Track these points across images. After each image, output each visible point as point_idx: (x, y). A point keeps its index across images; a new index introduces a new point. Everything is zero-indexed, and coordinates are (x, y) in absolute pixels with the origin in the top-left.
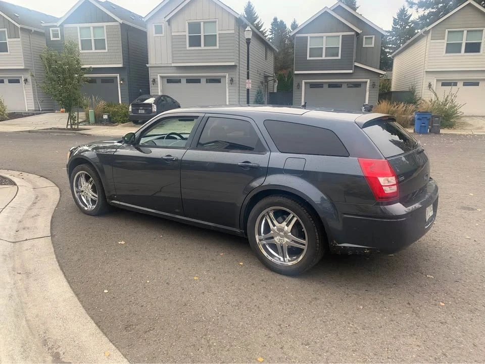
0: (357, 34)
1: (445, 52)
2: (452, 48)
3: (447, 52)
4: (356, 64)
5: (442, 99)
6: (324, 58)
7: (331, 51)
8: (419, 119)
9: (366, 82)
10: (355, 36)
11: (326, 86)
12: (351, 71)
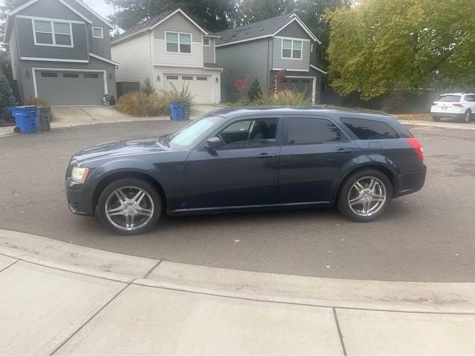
0: (88, 24)
1: (166, 51)
2: (171, 47)
3: (168, 50)
4: (91, 54)
5: (180, 91)
6: (54, 44)
7: (62, 39)
8: (175, 108)
9: (103, 73)
10: (86, 25)
11: (60, 76)
12: (87, 61)
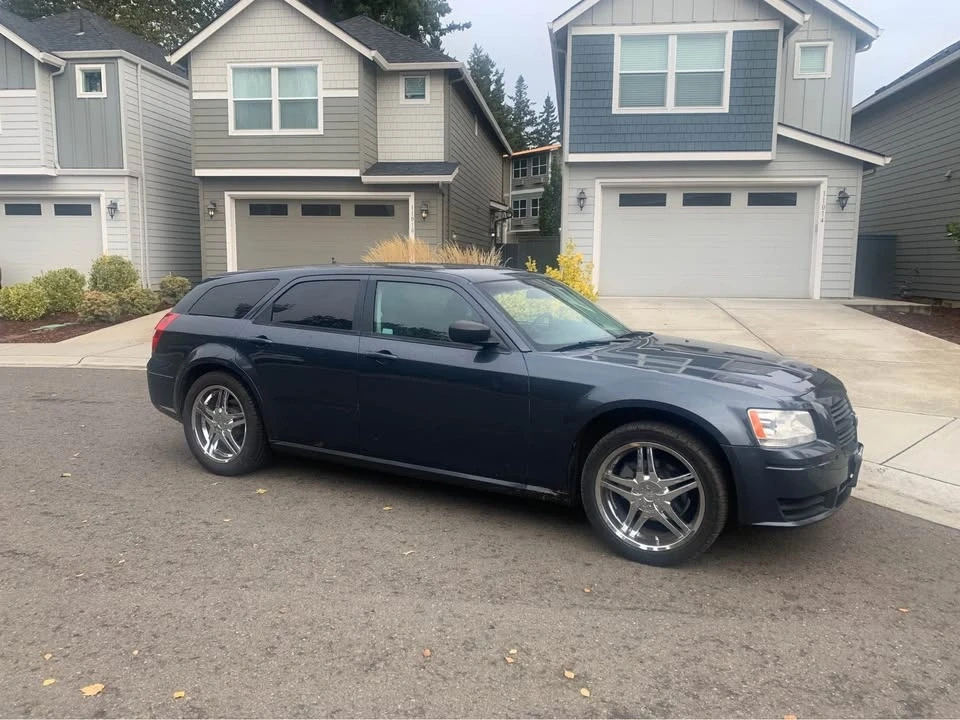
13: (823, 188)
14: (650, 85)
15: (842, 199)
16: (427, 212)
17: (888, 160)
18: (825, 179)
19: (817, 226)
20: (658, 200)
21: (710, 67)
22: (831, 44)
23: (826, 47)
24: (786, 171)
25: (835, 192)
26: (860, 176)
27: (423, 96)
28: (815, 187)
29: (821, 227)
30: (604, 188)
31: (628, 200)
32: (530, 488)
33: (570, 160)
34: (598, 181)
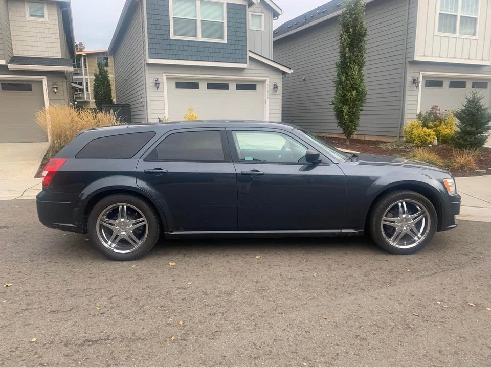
13: (267, 82)
14: (188, 25)
15: (275, 87)
16: (57, 88)
17: (292, 71)
18: (268, 78)
19: (266, 101)
20: (195, 86)
21: (216, 19)
22: (263, 15)
23: (261, 16)
24: (252, 74)
25: (272, 84)
26: (281, 78)
27: (43, 16)
28: (264, 82)
29: (268, 101)
30: (168, 78)
31: (181, 85)
32: (343, 231)
33: (150, 62)
34: (164, 74)
